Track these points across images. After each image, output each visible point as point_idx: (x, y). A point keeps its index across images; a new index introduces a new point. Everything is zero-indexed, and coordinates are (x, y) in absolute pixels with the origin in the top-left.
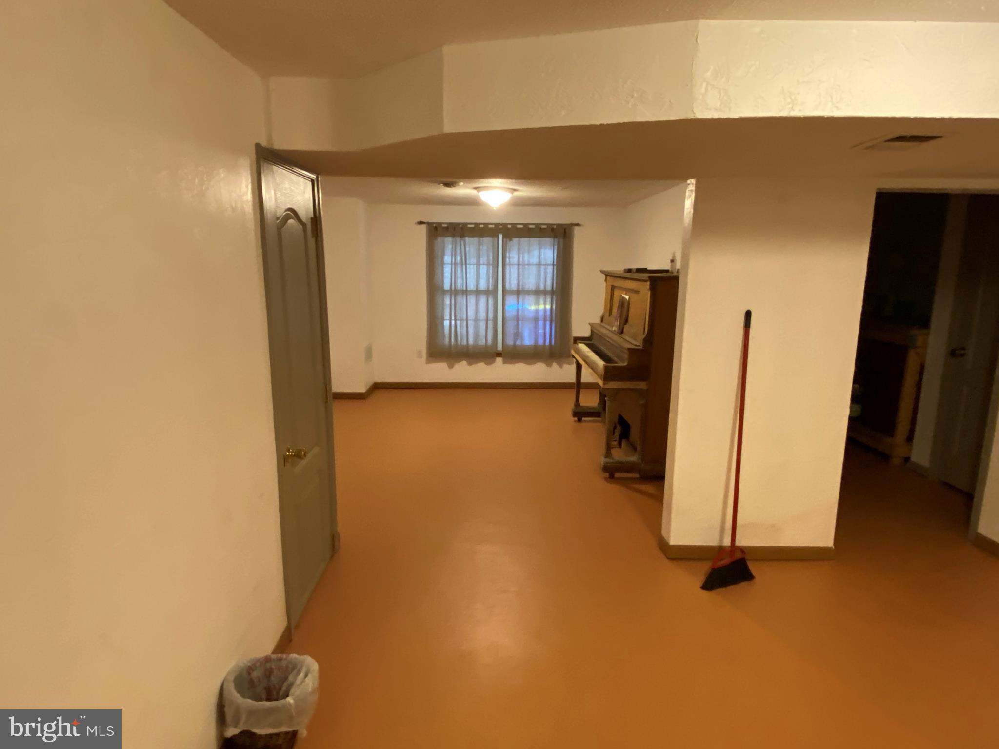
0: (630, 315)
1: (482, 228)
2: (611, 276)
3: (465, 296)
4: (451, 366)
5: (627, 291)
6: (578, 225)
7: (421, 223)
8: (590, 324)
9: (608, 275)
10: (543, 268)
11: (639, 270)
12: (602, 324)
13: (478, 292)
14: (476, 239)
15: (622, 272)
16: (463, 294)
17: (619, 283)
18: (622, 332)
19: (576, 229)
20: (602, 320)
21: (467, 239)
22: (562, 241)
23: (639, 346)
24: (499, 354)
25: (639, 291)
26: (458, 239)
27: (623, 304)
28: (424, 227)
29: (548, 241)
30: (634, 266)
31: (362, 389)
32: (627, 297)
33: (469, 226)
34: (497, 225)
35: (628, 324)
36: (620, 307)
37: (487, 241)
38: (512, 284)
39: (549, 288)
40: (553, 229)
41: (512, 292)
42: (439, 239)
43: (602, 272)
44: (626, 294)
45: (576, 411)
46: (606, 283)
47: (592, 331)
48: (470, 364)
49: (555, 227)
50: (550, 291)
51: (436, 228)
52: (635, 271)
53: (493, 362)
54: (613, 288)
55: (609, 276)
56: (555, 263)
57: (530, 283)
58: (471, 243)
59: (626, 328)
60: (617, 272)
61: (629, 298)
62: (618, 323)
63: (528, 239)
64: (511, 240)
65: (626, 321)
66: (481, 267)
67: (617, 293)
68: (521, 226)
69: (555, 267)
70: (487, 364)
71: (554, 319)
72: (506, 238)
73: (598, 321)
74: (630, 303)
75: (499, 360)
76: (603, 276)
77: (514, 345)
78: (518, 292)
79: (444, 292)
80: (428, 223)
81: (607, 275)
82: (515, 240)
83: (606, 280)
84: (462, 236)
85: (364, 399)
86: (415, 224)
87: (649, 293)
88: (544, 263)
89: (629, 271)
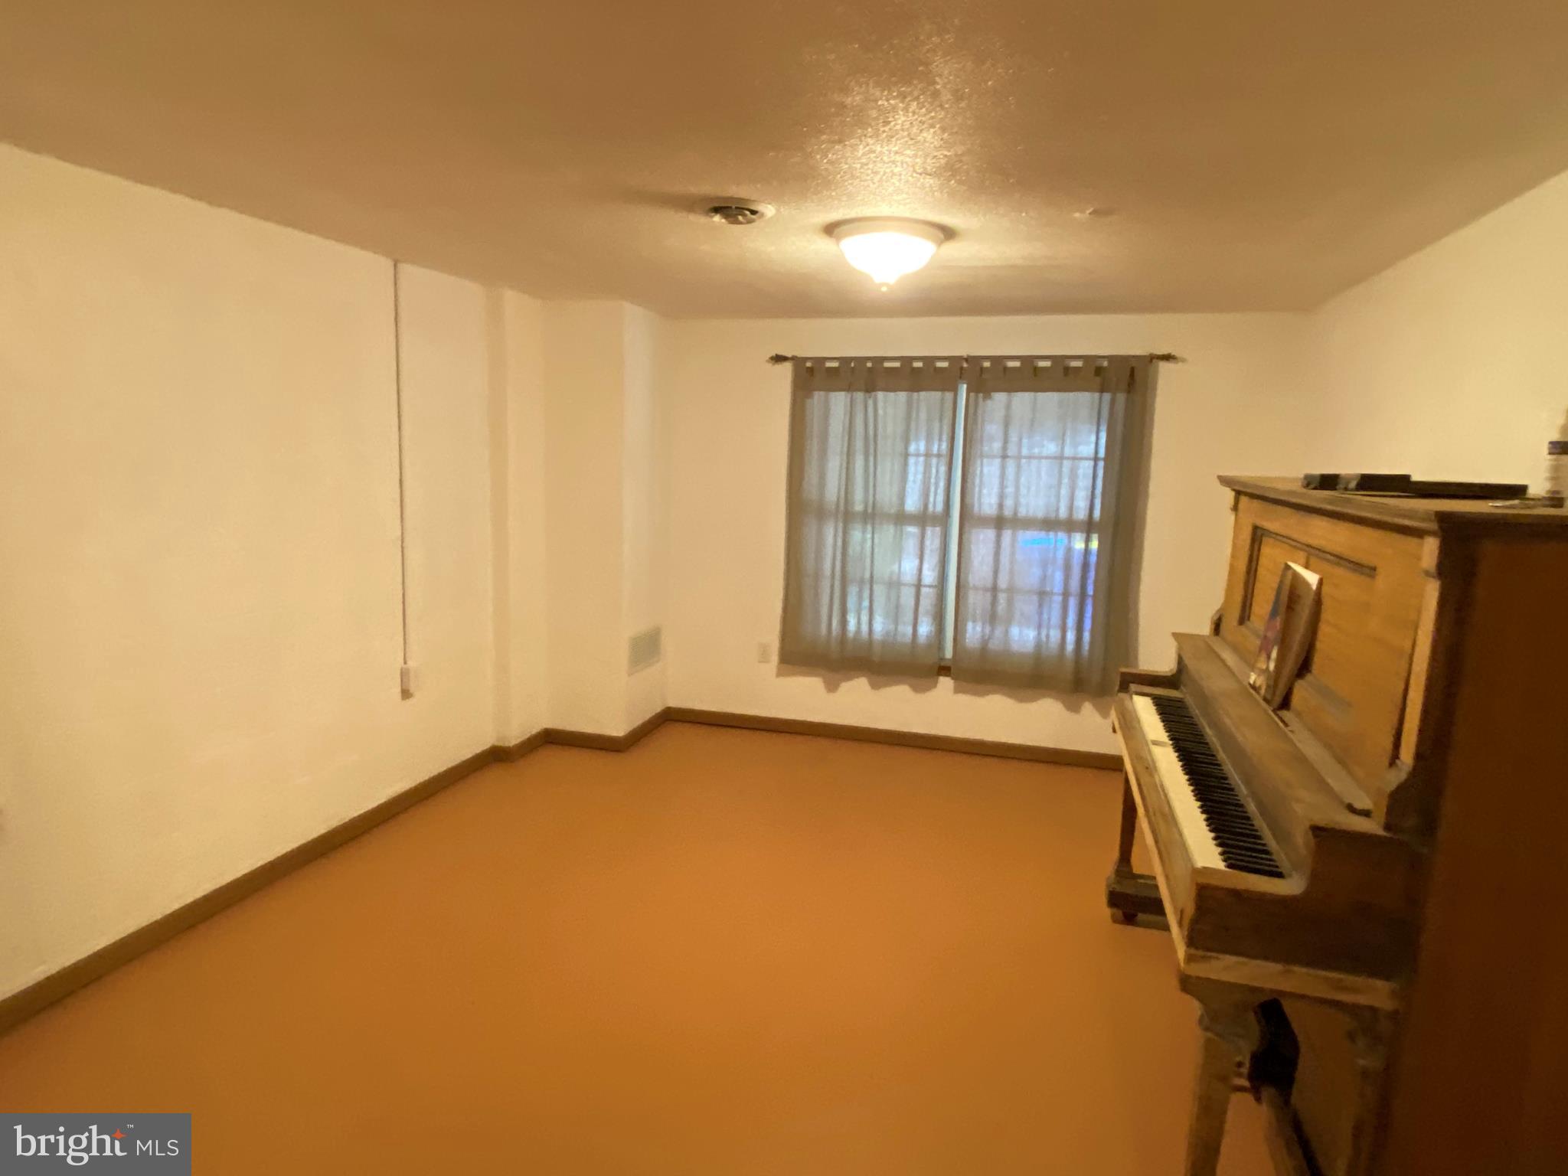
0: (1318, 645)
1: (918, 368)
2: (1253, 496)
3: (869, 528)
4: (832, 687)
5: (1314, 555)
6: (1167, 358)
7: (778, 359)
8: (1176, 636)
9: (1244, 492)
10: (1067, 464)
11: (1370, 483)
12: (1218, 645)
13: (901, 518)
14: (902, 396)
15: (1297, 487)
16: (865, 523)
17: (1278, 522)
18: (1285, 704)
19: (1163, 367)
20: (1217, 627)
21: (880, 395)
22: (1121, 397)
23: (1366, 814)
24: (944, 670)
25: (1374, 569)
26: (859, 396)
27: (1291, 595)
28: (787, 368)
29: (1085, 400)
30: (1351, 465)
31: (618, 729)
32: (1312, 578)
33: (887, 365)
34: (953, 360)
35: (1309, 677)
36: (1283, 609)
37: (928, 399)
38: (987, 502)
39: (1081, 514)
40: (1099, 371)
41: (984, 521)
42: (818, 396)
43: (1225, 481)
44: (1307, 566)
45: (1118, 889)
46: (1236, 515)
47: (1180, 661)
48: (875, 686)
49: (1105, 364)
50: (1082, 522)
51: (811, 371)
52: (1353, 485)
53: (935, 685)
54: (1258, 536)
55: (1246, 494)
56: (1102, 453)
57: (1034, 502)
58: (890, 404)
59: (1302, 692)
60: (1280, 486)
61: (1321, 582)
62: (1272, 666)
63: (1032, 394)
64: (987, 395)
65: (1304, 667)
66: (912, 460)
67: (1271, 555)
68: (1017, 364)
69: (1101, 464)
70: (917, 689)
71: (1090, 591)
72: (977, 391)
73: (1206, 629)
74: (1327, 603)
75: (946, 683)
76: (1229, 495)
77: (984, 650)
78: (999, 522)
79: (821, 514)
80: (793, 358)
81: (1238, 493)
82: (1000, 397)
83: (1235, 508)
84: (870, 388)
85: (618, 751)
86: (767, 361)
87: (1432, 592)
88: (1071, 455)
89: (1328, 482)
